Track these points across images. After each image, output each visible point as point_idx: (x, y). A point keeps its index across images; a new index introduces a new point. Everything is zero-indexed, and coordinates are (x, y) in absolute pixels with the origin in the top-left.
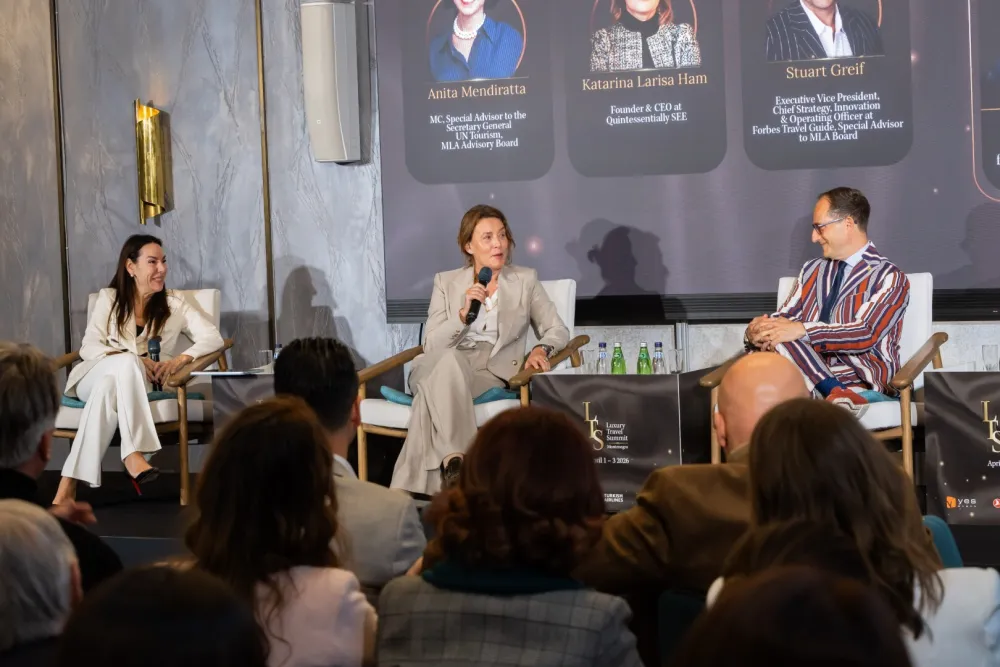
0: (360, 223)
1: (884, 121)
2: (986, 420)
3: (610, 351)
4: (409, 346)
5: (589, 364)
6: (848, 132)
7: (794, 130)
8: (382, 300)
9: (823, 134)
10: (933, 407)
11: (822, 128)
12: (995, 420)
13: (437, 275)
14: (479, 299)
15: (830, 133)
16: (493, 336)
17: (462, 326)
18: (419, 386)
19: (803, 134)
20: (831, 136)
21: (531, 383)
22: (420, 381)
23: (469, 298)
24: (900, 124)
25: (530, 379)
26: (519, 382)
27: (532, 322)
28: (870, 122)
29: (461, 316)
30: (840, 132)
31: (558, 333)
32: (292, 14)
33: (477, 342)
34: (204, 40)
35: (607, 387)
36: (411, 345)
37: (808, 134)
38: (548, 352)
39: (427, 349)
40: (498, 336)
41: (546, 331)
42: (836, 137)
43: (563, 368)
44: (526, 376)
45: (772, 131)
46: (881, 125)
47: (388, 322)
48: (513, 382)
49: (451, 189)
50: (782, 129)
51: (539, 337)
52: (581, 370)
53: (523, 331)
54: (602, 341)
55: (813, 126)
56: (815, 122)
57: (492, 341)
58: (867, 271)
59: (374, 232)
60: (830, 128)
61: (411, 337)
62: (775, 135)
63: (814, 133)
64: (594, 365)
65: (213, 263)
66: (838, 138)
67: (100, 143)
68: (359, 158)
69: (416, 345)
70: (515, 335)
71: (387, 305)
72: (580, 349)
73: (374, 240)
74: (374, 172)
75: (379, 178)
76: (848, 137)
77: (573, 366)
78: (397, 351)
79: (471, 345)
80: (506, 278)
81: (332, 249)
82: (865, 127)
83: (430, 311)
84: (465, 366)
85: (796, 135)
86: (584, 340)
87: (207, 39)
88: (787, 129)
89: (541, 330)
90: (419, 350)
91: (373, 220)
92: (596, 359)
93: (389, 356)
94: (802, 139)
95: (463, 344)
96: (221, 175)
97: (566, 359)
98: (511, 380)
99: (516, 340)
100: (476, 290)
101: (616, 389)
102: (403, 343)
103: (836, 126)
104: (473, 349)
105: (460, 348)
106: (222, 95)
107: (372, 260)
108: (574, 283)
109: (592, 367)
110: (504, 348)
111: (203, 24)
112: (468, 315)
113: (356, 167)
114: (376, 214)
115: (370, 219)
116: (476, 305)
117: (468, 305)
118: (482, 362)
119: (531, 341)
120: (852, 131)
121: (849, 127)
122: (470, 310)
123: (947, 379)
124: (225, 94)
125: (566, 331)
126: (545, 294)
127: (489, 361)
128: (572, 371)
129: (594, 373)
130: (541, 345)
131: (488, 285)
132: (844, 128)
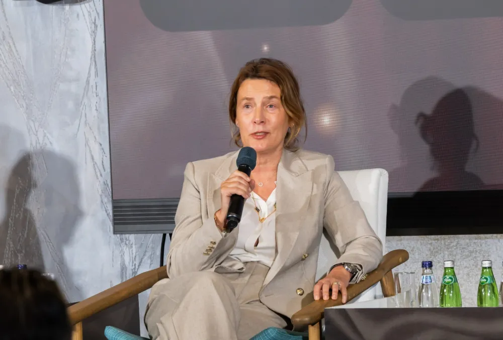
0: (73, 88)
3: (437, 274)
4: (145, 269)
5: (408, 292)
8: (105, 200)
13: (189, 165)
14: (240, 193)
16: (270, 256)
17: (218, 235)
18: (160, 326)
21: (323, 321)
22: (162, 319)
23: (226, 193)
25: (323, 315)
26: (307, 319)
27: (326, 232)
29: (217, 220)
31: (366, 247)
33: (246, 263)
35: (434, 326)
36: (149, 266)
38: (353, 274)
39: (172, 271)
40: (277, 251)
41: (348, 244)
43: (370, 299)
44: (316, 308)
47: (115, 232)
48: (298, 320)
49: (205, 39)
51: (338, 254)
52: (396, 302)
53: (313, 247)
54: (427, 259)
57: (267, 261)
59: (94, 100)
61: (148, 254)
64: (414, 294)
69: (157, 265)
70: (301, 250)
71: (114, 207)
72: (394, 271)
73: (94, 113)
74: (94, 14)
75: (100, 23)
77: (385, 295)
78: (129, 276)
79: (239, 266)
80: (287, 167)
81: (32, 124)
83: (179, 216)
84: (230, 299)
86: (400, 256)
89: (339, 241)
90: (162, 273)
91: (92, 83)
92: (418, 285)
93: (117, 282)
95: (225, 265)
97: (374, 284)
98: (294, 316)
99: (303, 259)
100: (235, 181)
101: (447, 329)
102: (137, 263)
104: (240, 272)
105: (220, 271)
107: (92, 142)
108: (385, 174)
109: (413, 295)
110: (284, 271)
112: (227, 218)
114: (97, 74)
115: (88, 82)
116: (237, 203)
117: (226, 204)
118: (252, 291)
119: (325, 259)
122: (230, 210)
125: (377, 244)
126: (346, 191)
127: (263, 289)
128: (383, 303)
129: (416, 305)
130: (343, 265)
131: (253, 173)
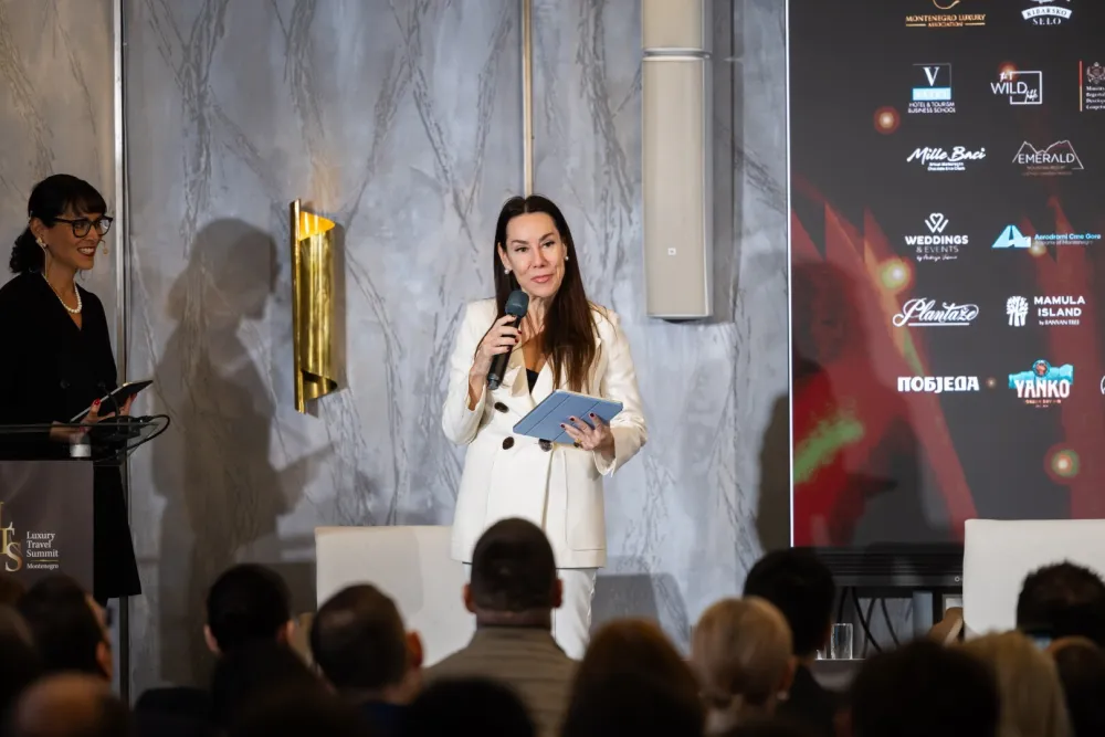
0: (706, 420)
32: (589, 70)
34: (419, 106)
65: (419, 482)
67: (203, 270)
68: (707, 313)
74: (735, 336)
87: (423, 102)
91: (730, 415)
96: (441, 333)
106: (449, 198)
111: (417, 77)
113: (701, 328)
114: (736, 406)
124: (456, 197)
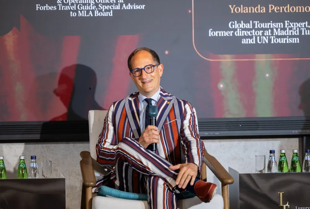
1: (132, 4)
2: (281, 205)
6: (106, 11)
7: (67, 8)
9: (88, 12)
10: (245, 197)
11: (87, 8)
12: (287, 205)
15: (93, 11)
19: (73, 11)
20: (93, 13)
24: (143, 7)
28: (121, 5)
30: (100, 11)
37: (76, 11)
42: (97, 14)
45: (50, 8)
46: (130, 7)
50: (58, 7)
55: (80, 6)
56: (82, 3)
58: (167, 105)
60: (93, 8)
62: (53, 11)
63: (81, 11)
66: (99, 14)
76: (105, 14)
82: (118, 7)
85: (69, 11)
88: (62, 8)
94: (73, 14)
103: (97, 7)
120: (109, 11)
121: (107, 7)
123: (254, 178)
132: (103, 8)
